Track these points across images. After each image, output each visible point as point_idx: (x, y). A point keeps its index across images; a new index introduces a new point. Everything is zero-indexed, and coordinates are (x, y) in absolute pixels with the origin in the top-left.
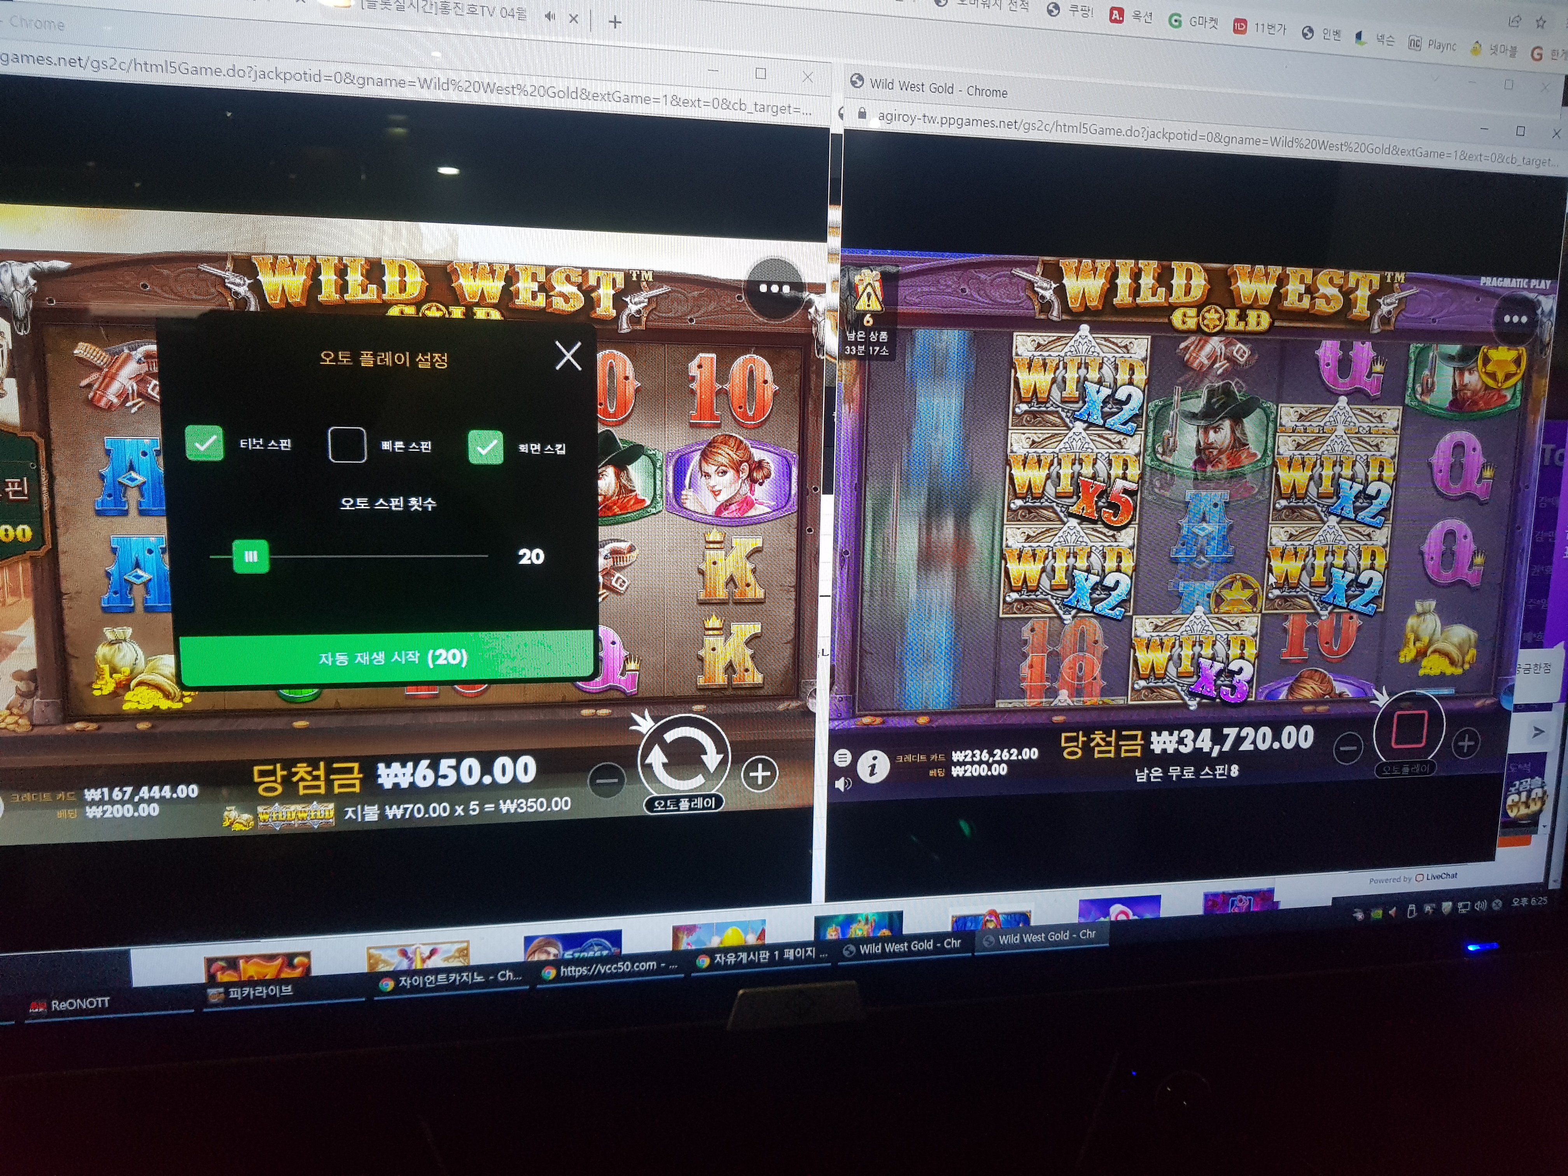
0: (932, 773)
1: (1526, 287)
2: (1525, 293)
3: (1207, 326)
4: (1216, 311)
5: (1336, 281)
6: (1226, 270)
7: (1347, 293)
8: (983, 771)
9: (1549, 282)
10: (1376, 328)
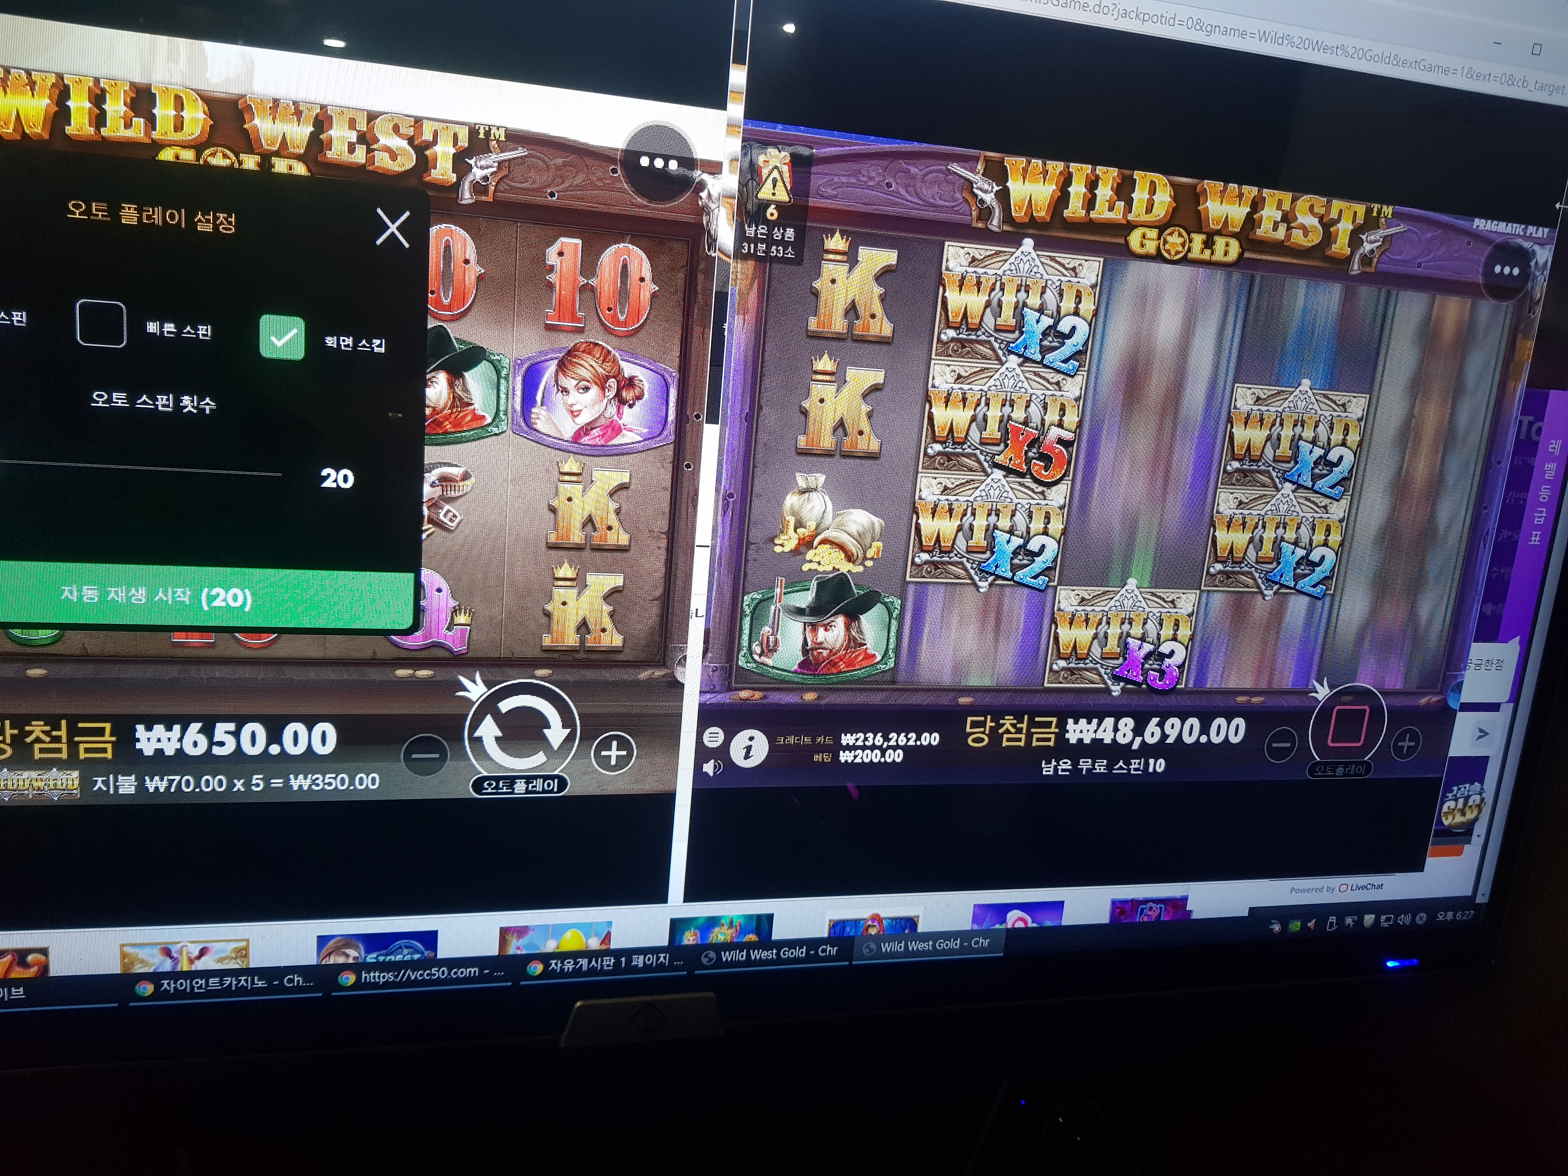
0: (817, 758)
1: (1522, 234)
2: (1520, 241)
3: (1168, 252)
4: (1180, 235)
5: (1316, 210)
6: (1195, 187)
7: (1328, 225)
8: (875, 757)
9: (1546, 230)
10: (1356, 267)
